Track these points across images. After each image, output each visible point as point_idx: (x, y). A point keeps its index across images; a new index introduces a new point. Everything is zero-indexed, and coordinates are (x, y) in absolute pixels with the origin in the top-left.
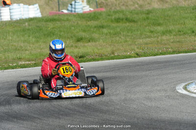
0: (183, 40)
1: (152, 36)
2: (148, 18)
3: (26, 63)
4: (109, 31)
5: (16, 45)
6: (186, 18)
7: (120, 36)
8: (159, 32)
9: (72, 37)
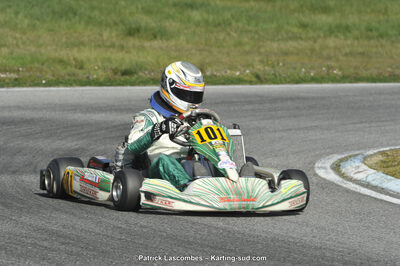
0: (374, 50)
1: (303, 36)
4: (205, 16)
7: (228, 30)
8: (320, 29)
9: (116, 24)
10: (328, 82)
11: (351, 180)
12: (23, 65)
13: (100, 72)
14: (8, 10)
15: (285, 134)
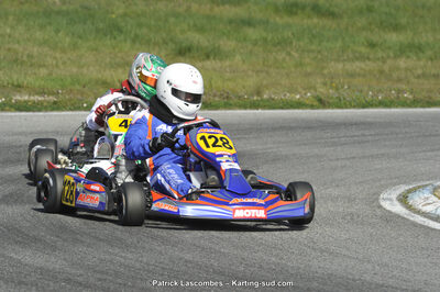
1: (371, 57)
3: (32, 98)
5: (21, 49)
7: (289, 49)
8: (390, 48)
9: (165, 42)
10: (397, 107)
11: (419, 212)
12: (63, 87)
14: (48, 28)
15: (348, 163)
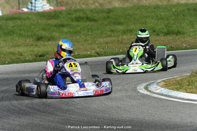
2: (108, 17)
6: (148, 18)
7: (80, 35)
11: (154, 93)
13: (30, 56)
